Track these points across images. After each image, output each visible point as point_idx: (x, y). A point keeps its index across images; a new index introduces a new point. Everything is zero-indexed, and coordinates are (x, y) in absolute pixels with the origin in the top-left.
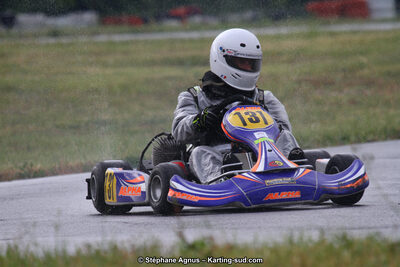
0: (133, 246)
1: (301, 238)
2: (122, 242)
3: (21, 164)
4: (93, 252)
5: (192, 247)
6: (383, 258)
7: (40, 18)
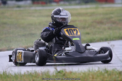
0: (41, 72)
1: (93, 70)
2: (38, 70)
3: (8, 46)
4: (29, 73)
5: (59, 72)
6: (117, 76)
7: (14, 2)
